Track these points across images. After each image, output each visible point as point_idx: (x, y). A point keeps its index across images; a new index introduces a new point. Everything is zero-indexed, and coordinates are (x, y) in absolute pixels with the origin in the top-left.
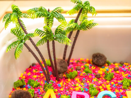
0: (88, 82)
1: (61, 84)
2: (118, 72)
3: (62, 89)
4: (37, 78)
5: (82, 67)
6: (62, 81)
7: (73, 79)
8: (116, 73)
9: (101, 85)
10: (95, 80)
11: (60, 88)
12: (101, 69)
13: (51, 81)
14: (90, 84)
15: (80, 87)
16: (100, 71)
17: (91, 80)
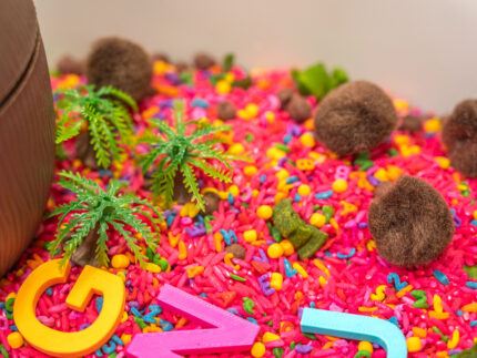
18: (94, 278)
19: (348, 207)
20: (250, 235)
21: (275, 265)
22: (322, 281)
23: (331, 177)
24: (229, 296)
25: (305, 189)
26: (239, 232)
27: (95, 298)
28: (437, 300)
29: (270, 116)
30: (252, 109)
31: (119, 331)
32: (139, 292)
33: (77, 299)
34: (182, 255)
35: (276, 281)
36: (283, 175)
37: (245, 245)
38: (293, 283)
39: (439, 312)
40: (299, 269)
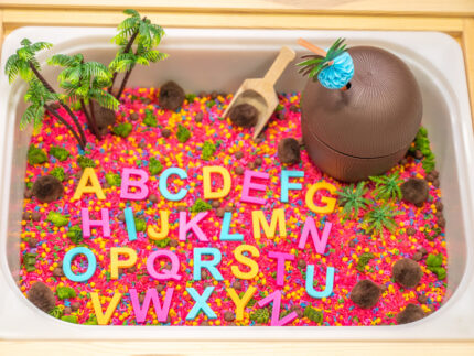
0: (149, 146)
1: (104, 147)
2: (200, 125)
3: (106, 159)
4: (64, 139)
5: (141, 111)
6: (106, 141)
7: (124, 139)
8: (197, 127)
9: (168, 154)
10: (160, 141)
11: (104, 156)
12: (174, 115)
13: (88, 145)
14: (152, 151)
15: (135, 157)
16: (173, 121)
17: (153, 141)
18: (331, 202)
19: (374, 277)
20: (359, 248)
21: (349, 257)
22: (348, 273)
23: (385, 269)
24: (334, 244)
25: (379, 262)
26: (359, 244)
27: (325, 205)
28: (342, 306)
29: (413, 247)
30: (414, 241)
31: (317, 215)
32: (332, 217)
33: (324, 199)
34: (346, 227)
35: (345, 259)
36: (385, 254)
37: (355, 247)
38: (346, 265)
39: (337, 307)
40: (350, 265)
